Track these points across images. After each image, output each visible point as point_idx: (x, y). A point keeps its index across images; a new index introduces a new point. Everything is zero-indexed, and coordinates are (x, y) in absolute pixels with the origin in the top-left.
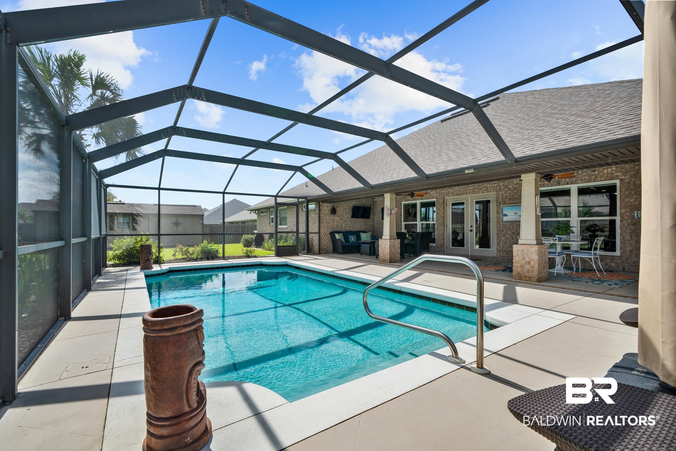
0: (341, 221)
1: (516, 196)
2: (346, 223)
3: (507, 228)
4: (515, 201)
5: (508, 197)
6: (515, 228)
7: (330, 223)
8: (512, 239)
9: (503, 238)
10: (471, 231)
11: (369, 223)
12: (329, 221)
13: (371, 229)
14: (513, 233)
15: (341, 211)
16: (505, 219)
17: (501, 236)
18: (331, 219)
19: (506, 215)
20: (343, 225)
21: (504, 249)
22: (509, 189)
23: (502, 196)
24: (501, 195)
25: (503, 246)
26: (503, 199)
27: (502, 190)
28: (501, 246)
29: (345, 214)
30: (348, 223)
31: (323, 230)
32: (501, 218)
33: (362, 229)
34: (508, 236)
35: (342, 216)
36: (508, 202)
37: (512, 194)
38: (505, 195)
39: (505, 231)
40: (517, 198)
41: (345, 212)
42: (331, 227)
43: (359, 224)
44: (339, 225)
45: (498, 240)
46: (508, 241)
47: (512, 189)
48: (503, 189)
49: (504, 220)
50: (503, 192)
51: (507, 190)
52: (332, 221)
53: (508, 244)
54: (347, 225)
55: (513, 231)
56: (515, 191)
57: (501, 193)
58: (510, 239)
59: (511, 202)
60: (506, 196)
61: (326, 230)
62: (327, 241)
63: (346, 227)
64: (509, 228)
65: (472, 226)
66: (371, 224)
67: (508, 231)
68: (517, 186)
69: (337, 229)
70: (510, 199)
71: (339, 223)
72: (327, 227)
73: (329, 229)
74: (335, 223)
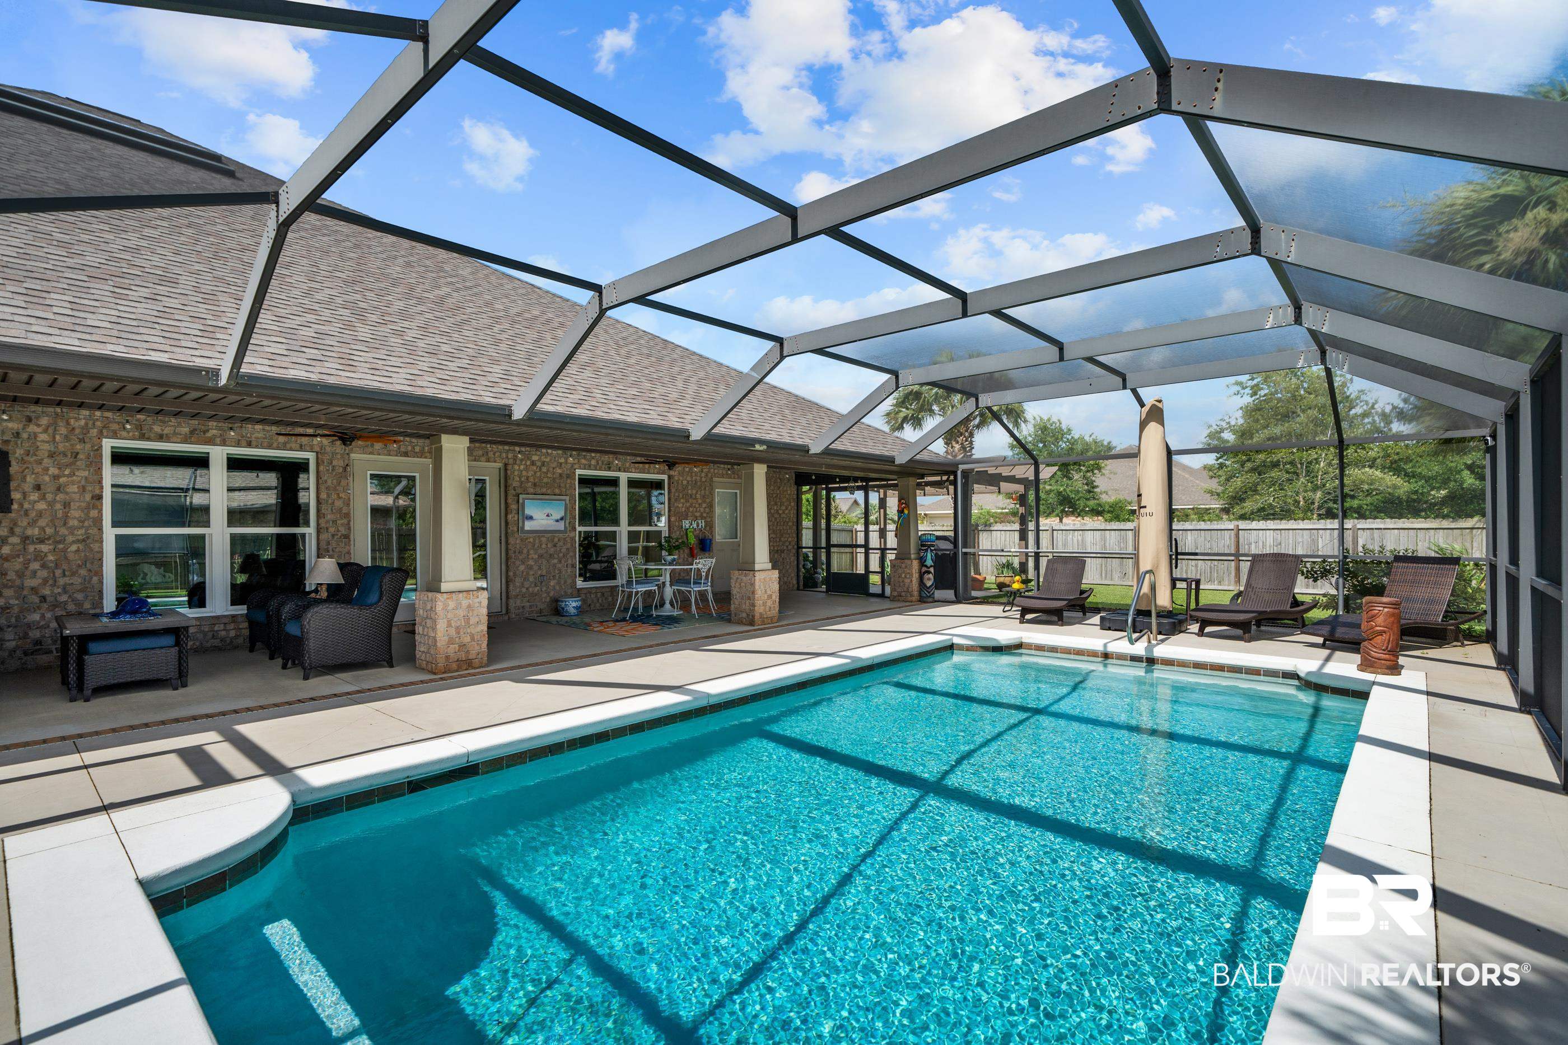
1: (545, 480)
3: (530, 547)
4: (544, 490)
5: (532, 480)
6: (543, 546)
8: (540, 568)
9: (522, 568)
14: (541, 556)
16: (528, 526)
17: (518, 563)
19: (531, 518)
21: (524, 590)
22: (533, 463)
23: (520, 477)
26: (522, 482)
28: (518, 585)
32: (520, 525)
34: (531, 562)
36: (532, 490)
37: (538, 474)
39: (525, 551)
40: (547, 483)
45: (511, 574)
46: (531, 573)
47: (539, 464)
48: (522, 460)
49: (527, 528)
50: (522, 467)
51: (528, 463)
53: (531, 579)
55: (540, 551)
56: (544, 469)
57: (516, 467)
58: (536, 568)
59: (538, 491)
60: (528, 477)
64: (534, 545)
67: (532, 552)
70: (535, 485)
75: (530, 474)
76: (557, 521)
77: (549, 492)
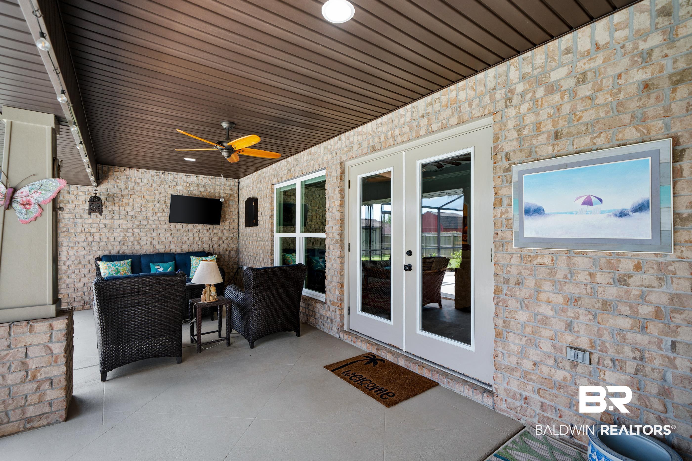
0: (136, 230)
1: (589, 116)
2: (154, 235)
3: (542, 273)
4: (585, 142)
5: (548, 127)
6: (582, 278)
7: (98, 235)
8: (569, 326)
10: (408, 268)
11: (226, 235)
12: (93, 230)
13: (233, 246)
15: (136, 205)
16: (532, 228)
17: (513, 304)
18: (102, 226)
19: (535, 211)
20: (144, 239)
21: (528, 365)
24: (511, 124)
25: (523, 353)
26: (521, 137)
27: (516, 100)
28: (514, 348)
29: (149, 214)
30: (162, 235)
31: (71, 253)
32: (515, 226)
33: (196, 248)
34: (545, 310)
35: (140, 218)
36: (549, 150)
37: (566, 109)
38: (530, 119)
39: (530, 283)
41: (150, 210)
42: (102, 244)
43: (196, 235)
44: (132, 239)
45: (500, 322)
46: (546, 333)
48: (523, 94)
49: (527, 234)
50: (524, 108)
51: (540, 92)
52: (105, 231)
54: (156, 239)
55: (569, 289)
57: (512, 112)
61: (83, 253)
62: (85, 280)
63: (155, 243)
64: (552, 272)
65: (409, 253)
66: (231, 235)
67: (547, 286)
68: (599, 61)
69: (124, 248)
71: (129, 235)
72: (85, 244)
73: (95, 248)
74: (116, 235)
75: (544, 115)
76: (622, 214)
77: (599, 142)
